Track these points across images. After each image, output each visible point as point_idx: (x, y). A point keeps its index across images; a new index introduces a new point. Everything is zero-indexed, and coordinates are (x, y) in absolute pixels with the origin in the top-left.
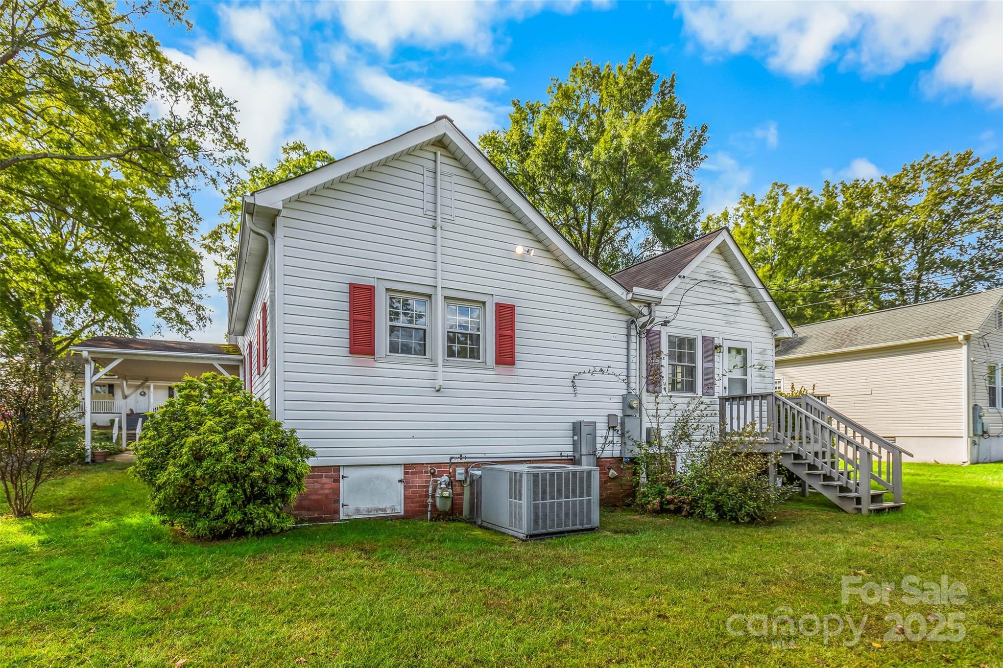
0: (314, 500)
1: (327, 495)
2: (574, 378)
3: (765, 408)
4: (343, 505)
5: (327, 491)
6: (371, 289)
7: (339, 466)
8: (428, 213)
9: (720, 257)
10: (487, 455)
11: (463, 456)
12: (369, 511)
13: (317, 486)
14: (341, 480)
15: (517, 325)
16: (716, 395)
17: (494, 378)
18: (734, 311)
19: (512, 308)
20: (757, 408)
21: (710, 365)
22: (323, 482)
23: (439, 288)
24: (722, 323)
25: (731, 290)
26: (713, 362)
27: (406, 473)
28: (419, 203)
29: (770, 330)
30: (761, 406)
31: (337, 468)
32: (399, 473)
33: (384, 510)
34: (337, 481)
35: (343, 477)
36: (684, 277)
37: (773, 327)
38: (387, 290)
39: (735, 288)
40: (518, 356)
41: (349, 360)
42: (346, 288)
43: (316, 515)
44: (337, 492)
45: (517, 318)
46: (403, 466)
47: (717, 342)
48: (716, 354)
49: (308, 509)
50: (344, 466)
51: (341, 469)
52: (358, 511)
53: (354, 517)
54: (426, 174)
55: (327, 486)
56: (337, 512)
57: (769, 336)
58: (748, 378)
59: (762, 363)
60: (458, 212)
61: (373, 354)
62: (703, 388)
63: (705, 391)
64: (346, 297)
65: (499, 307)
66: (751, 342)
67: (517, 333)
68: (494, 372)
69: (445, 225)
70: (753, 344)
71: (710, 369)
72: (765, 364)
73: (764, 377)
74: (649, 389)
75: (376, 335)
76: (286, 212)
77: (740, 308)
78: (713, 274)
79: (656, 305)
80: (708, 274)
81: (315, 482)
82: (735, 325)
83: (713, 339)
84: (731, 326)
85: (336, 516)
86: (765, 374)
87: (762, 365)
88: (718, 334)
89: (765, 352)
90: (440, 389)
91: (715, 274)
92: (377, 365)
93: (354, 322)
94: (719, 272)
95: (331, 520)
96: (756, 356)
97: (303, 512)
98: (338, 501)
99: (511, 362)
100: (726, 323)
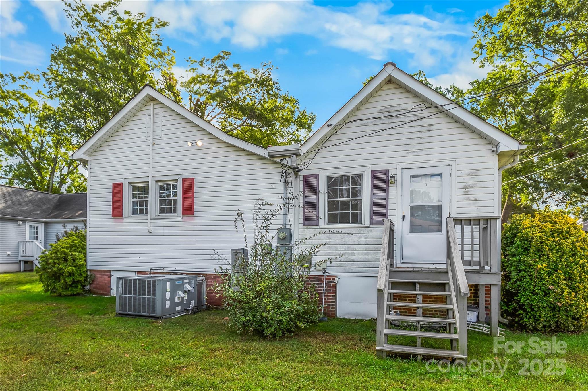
0: (101, 285)
1: (106, 284)
2: (236, 220)
3: (476, 234)
4: (112, 289)
5: (106, 282)
6: (121, 185)
7: (110, 270)
8: (148, 138)
9: (400, 90)
13: (102, 279)
15: (196, 190)
17: (182, 223)
18: (421, 138)
19: (192, 180)
20: (467, 235)
21: (382, 196)
22: (104, 277)
23: (150, 177)
24: (403, 153)
25: (416, 118)
26: (387, 192)
29: (490, 147)
30: (472, 232)
31: (110, 271)
34: (110, 277)
35: (112, 276)
37: (492, 142)
38: (130, 183)
39: (422, 114)
40: (196, 209)
41: (113, 220)
42: (111, 186)
44: (110, 282)
45: (196, 185)
46: (136, 272)
47: (391, 173)
48: (390, 185)
49: (99, 289)
50: (112, 270)
54: (148, 117)
55: (106, 279)
56: (109, 292)
57: (489, 153)
58: (445, 203)
59: (472, 186)
60: (164, 132)
61: (122, 216)
62: (372, 218)
63: (374, 221)
64: (111, 190)
65: (184, 180)
66: (449, 165)
67: (196, 195)
68: (181, 220)
69: (156, 142)
70: (453, 168)
71: (381, 200)
72: (478, 186)
73: (476, 200)
74: (306, 222)
75: (123, 206)
76: (92, 158)
77: (432, 133)
78: (388, 110)
79: (297, 155)
80: (381, 111)
81: (102, 277)
82: (424, 152)
83: (387, 171)
84: (416, 154)
85: (109, 294)
86: (478, 197)
87: (472, 188)
88: (394, 166)
89: (479, 173)
90: (151, 231)
91: (391, 109)
92: (124, 221)
93: (114, 202)
94: (397, 105)
95: (107, 295)
96: (461, 179)
97: (97, 290)
98: (110, 287)
99: (192, 213)
100: (408, 153)
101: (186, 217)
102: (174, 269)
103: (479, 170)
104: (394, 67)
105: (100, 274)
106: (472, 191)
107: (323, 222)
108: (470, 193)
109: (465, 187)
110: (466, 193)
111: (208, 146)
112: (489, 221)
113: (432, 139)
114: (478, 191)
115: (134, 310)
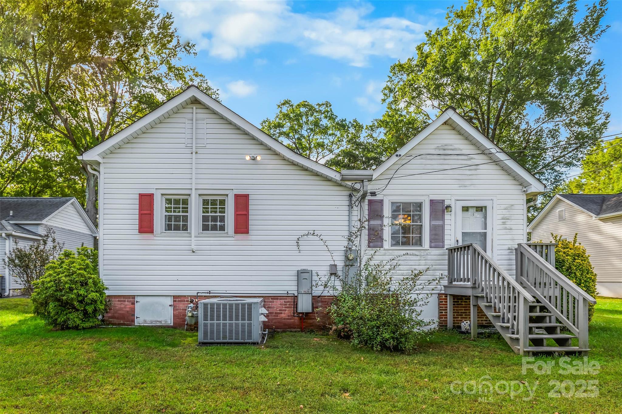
0: (121, 314)
1: (128, 312)
2: (298, 240)
4: (137, 318)
5: (128, 309)
6: (151, 196)
8: (188, 145)
9: (453, 132)
10: (228, 292)
11: (211, 292)
12: (152, 322)
13: (123, 306)
14: (136, 303)
15: (251, 207)
16: (446, 247)
17: (233, 242)
18: (470, 175)
19: (247, 196)
21: (439, 223)
22: (126, 304)
23: (193, 190)
24: (456, 187)
25: (466, 158)
26: (443, 219)
27: (174, 301)
28: (183, 141)
29: (520, 187)
31: (134, 297)
32: (170, 301)
33: (161, 322)
34: (133, 304)
35: (137, 302)
36: (400, 155)
37: (523, 184)
38: (162, 195)
40: (250, 227)
42: (137, 197)
43: (122, 322)
44: (133, 310)
45: (251, 202)
46: (172, 297)
47: (447, 203)
48: (446, 213)
49: (118, 318)
50: (137, 296)
51: (136, 297)
52: (145, 321)
53: (143, 325)
54: (187, 122)
55: (128, 306)
56: (133, 321)
57: (519, 192)
58: (489, 231)
59: (508, 217)
60: (209, 141)
61: (153, 233)
62: (431, 242)
63: (433, 244)
64: (137, 202)
65: (237, 196)
66: (492, 200)
67: (251, 212)
68: (233, 239)
69: (200, 151)
70: (495, 201)
71: (439, 226)
72: (513, 218)
73: (511, 229)
74: (371, 244)
75: (155, 221)
76: (105, 160)
77: (478, 172)
78: (444, 148)
79: (369, 181)
80: (438, 148)
81: (122, 304)
82: (472, 187)
83: (444, 201)
84: (467, 188)
85: (133, 323)
86: (512, 227)
87: (508, 219)
88: (449, 197)
89: (513, 208)
90: (194, 251)
91: (446, 147)
92: (155, 238)
93: (141, 215)
94: (451, 145)
95: (130, 325)
96: (500, 212)
97: (115, 320)
98: (134, 315)
99: (246, 232)
100: (460, 186)
101: (240, 236)
102: (225, 292)
103: (512, 205)
104: (454, 112)
105: (119, 301)
106: (508, 222)
107: (387, 244)
108: (507, 223)
109: (503, 219)
110: (504, 223)
111: (266, 162)
112: (549, 247)
113: (479, 177)
114: (513, 222)
115: (223, 338)
